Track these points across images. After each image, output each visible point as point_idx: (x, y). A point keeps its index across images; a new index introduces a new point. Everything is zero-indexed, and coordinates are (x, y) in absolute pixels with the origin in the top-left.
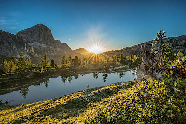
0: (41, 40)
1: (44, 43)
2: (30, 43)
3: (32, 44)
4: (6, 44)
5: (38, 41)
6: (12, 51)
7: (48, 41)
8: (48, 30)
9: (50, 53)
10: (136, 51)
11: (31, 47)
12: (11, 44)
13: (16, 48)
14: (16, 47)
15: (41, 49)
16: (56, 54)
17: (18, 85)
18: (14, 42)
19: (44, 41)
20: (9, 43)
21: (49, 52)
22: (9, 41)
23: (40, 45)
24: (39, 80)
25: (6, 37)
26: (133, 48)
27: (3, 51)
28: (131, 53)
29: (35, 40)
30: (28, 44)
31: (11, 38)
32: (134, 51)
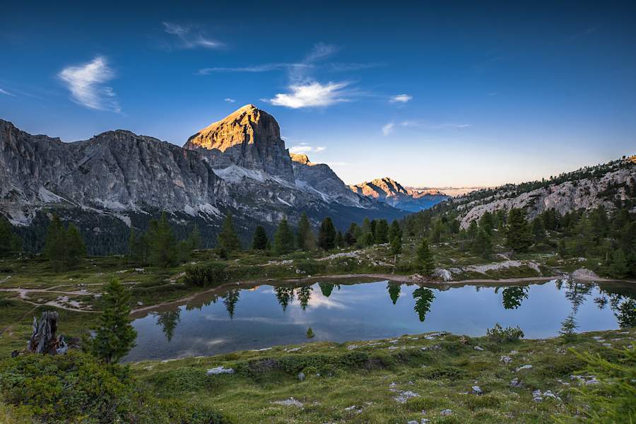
0: (249, 158)
1: (258, 168)
2: (218, 168)
3: (226, 171)
4: (159, 175)
5: (241, 161)
6: (174, 196)
7: (270, 158)
8: (271, 124)
9: (274, 198)
10: (627, 187)
11: (221, 179)
12: (172, 174)
13: (184, 186)
14: (184, 184)
15: (248, 184)
16: (292, 200)
17: (141, 304)
18: (180, 166)
19: (257, 161)
20: (166, 170)
21: (271, 194)
22: (168, 166)
23: (246, 174)
24: (196, 294)
25: (161, 154)
26: (612, 171)
27: (153, 195)
28: (599, 196)
29: (232, 160)
30: (214, 171)
31: (171, 158)
32: (617, 186)
